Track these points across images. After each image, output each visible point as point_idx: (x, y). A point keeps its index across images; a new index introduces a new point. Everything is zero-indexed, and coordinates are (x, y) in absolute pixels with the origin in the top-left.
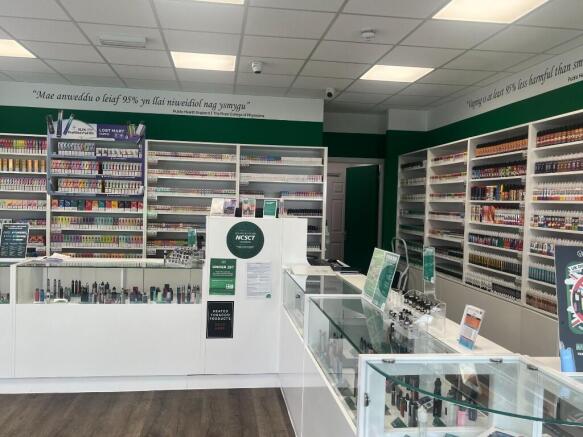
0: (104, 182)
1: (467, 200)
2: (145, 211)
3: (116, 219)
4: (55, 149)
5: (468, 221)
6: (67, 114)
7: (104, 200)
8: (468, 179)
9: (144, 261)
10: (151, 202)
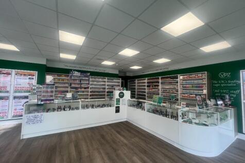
0: (81, 84)
1: (146, 87)
2: (89, 90)
3: (83, 92)
4: (71, 77)
5: (146, 91)
6: (74, 70)
7: (81, 88)
8: (146, 84)
9: (89, 100)
10: (91, 88)
